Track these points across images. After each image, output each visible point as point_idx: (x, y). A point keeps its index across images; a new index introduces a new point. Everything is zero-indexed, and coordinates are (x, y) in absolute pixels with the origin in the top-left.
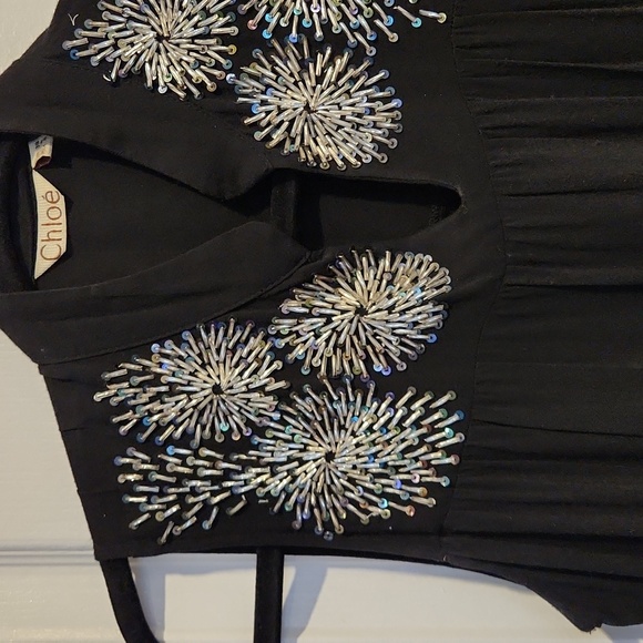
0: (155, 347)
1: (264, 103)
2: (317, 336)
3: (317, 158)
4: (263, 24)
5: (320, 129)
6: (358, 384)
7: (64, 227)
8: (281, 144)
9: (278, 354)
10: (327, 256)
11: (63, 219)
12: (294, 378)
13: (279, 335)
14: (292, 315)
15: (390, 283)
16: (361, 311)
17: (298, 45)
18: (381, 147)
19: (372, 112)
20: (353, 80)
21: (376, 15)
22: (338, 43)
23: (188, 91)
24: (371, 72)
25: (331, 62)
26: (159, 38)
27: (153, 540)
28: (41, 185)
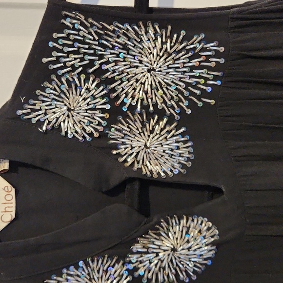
0: (65, 271)
1: (123, 143)
2: (150, 263)
3: (151, 172)
4: (123, 103)
5: (152, 157)
7: (14, 205)
9: (130, 272)
10: (155, 220)
11: (14, 201)
13: (130, 262)
14: (138, 253)
15: (187, 233)
16: (174, 250)
17: (141, 114)
18: (183, 166)
19: (178, 148)
20: (169, 132)
21: (180, 100)
22: (161, 114)
24: (177, 128)
25: (157, 123)
26: (69, 110)
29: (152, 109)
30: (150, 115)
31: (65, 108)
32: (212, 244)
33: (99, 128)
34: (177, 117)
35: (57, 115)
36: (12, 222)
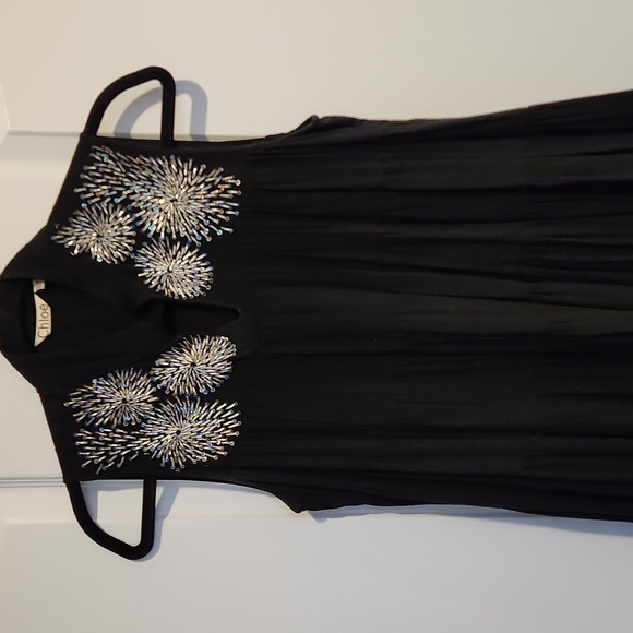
0: (95, 381)
1: (148, 267)
2: (173, 375)
3: (173, 294)
4: (148, 231)
5: (174, 280)
6: (192, 398)
7: (50, 322)
8: (156, 286)
9: (154, 384)
10: (179, 338)
11: (50, 318)
12: (162, 396)
13: (155, 375)
14: (161, 366)
15: (208, 351)
16: (193, 364)
17: (165, 241)
18: (203, 289)
19: (199, 273)
20: (190, 258)
21: (201, 229)
22: (184, 241)
23: (112, 261)
24: (198, 254)
25: (180, 249)
26: (98, 236)
27: (93, 473)
28: (39, 301)
29: (174, 236)
30: (173, 242)
31: (95, 234)
32: (229, 360)
33: (126, 253)
34: (199, 244)
35: (86, 241)
36: (48, 337)
